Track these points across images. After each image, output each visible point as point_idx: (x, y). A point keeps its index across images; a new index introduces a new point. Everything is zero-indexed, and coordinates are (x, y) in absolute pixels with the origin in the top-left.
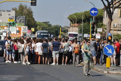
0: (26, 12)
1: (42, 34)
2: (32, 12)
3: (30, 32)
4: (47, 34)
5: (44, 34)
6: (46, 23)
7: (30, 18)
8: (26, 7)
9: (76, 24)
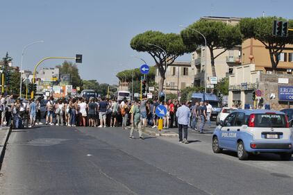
0: (71, 70)
1: (88, 94)
2: (77, 70)
3: (75, 92)
4: (94, 94)
5: (90, 94)
6: (92, 81)
7: (75, 77)
8: (71, 65)
9: (126, 83)
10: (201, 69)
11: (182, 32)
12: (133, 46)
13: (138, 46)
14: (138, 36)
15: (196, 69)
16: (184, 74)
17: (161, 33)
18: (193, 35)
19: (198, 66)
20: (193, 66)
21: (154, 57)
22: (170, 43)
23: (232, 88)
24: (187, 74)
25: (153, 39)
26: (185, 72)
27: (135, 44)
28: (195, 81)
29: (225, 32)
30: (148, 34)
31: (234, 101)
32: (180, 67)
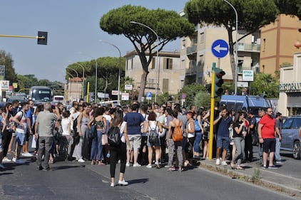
0: (4, 61)
1: (40, 92)
2: (11, 61)
3: (11, 89)
4: (48, 92)
5: (43, 92)
6: (29, 76)
7: (9, 70)
8: (4, 54)
10: (198, 60)
11: (190, 4)
12: (105, 26)
13: (112, 26)
14: (112, 12)
15: (188, 61)
16: (167, 68)
17: (145, 9)
18: (207, 8)
19: (192, 57)
20: (184, 56)
21: (133, 42)
22: (159, 23)
23: (288, 88)
24: (171, 68)
25: (135, 16)
26: (168, 65)
27: (108, 23)
28: (187, 77)
29: (253, 6)
30: (126, 9)
31: (289, 108)
32: (162, 58)
